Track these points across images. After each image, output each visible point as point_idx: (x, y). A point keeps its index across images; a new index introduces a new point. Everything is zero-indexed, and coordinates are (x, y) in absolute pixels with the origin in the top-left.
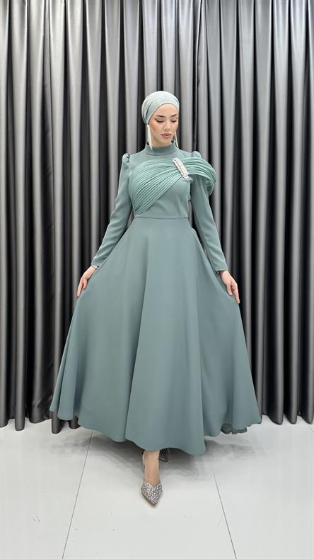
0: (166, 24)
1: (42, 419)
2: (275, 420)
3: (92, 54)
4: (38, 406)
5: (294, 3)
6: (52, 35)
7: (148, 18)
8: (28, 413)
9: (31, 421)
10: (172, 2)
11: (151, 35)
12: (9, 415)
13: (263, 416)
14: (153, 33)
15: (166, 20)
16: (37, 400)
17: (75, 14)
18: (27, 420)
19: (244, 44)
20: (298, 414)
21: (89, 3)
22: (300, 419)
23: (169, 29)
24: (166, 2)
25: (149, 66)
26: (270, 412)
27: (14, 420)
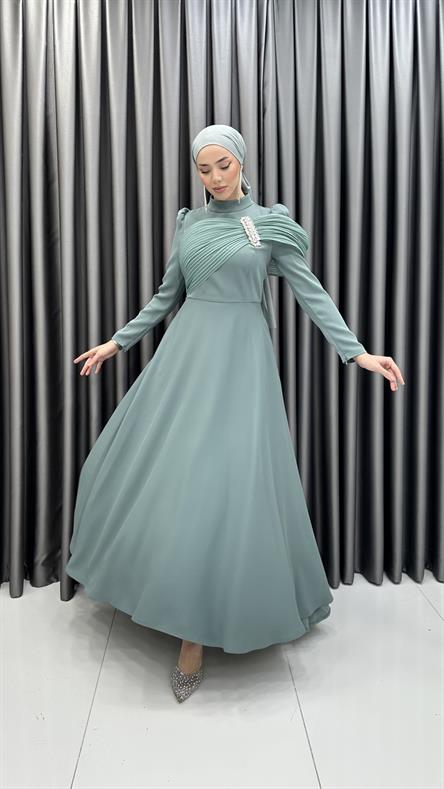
0: (219, 28)
1: (48, 582)
2: (371, 579)
3: (115, 71)
4: (43, 564)
6: (57, 45)
7: (193, 21)
8: (28, 573)
9: (33, 584)
10: (226, 3)
11: (198, 44)
12: (2, 576)
13: (356, 575)
14: (201, 42)
15: (218, 23)
16: (41, 555)
17: (90, 15)
18: (27, 584)
20: (403, 571)
22: (404, 576)
23: (222, 34)
24: (218, 4)
25: (195, 88)
26: (366, 569)
27: (8, 583)
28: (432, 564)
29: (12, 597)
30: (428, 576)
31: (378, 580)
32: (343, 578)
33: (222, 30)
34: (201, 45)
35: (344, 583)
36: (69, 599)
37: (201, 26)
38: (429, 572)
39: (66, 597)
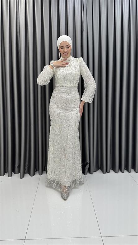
2: (115, 171)
3: (37, 18)
4: (17, 167)
5: (124, 1)
6: (20, 10)
7: (61, 3)
8: (13, 170)
9: (15, 173)
10: (71, 1)
11: (63, 10)
12: (5, 171)
13: (110, 170)
15: (69, 3)
16: (17, 165)
17: (30, 1)
18: (13, 173)
19: (102, 14)
20: (125, 169)
21: (36, 1)
22: (125, 171)
23: (70, 8)
25: (62, 23)
26: (113, 168)
28: (134, 167)
30: (133, 171)
31: (117, 171)
32: (107, 171)
33: (70, 5)
36: (23, 177)
37: (64, 4)
38: (133, 169)
39: (22, 177)
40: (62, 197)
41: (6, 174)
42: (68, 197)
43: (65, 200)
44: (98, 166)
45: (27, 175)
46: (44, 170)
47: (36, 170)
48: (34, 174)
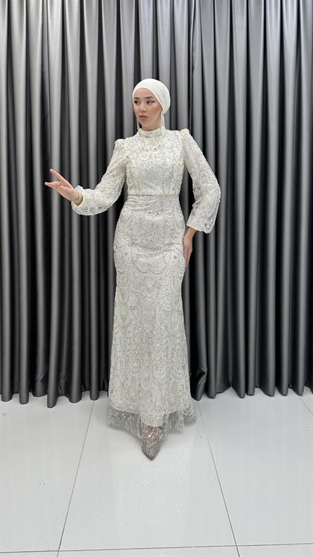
0: (162, 11)
2: (266, 392)
3: (89, 41)
4: (42, 381)
5: (286, 2)
7: (144, 6)
8: (32, 388)
9: (35, 395)
10: (167, 2)
11: (147, 22)
12: (13, 390)
13: (256, 389)
14: (149, 20)
15: (162, 7)
16: (40, 376)
17: (73, 1)
18: (31, 394)
20: (289, 387)
21: (87, 3)
22: (290, 391)
23: (164, 14)
25: (145, 52)
26: (263, 385)
27: (18, 395)
28: (309, 382)
29: (21, 403)
30: (307, 391)
31: (271, 393)
32: (247, 392)
33: (164, 11)
34: (149, 22)
35: (248, 395)
36: (54, 404)
38: (308, 388)
39: (52, 404)
40: (145, 453)
41: (16, 398)
42: (157, 451)
43: (151, 458)
44: (228, 379)
45: (64, 400)
46: (102, 388)
47: (83, 389)
48: (79, 398)
